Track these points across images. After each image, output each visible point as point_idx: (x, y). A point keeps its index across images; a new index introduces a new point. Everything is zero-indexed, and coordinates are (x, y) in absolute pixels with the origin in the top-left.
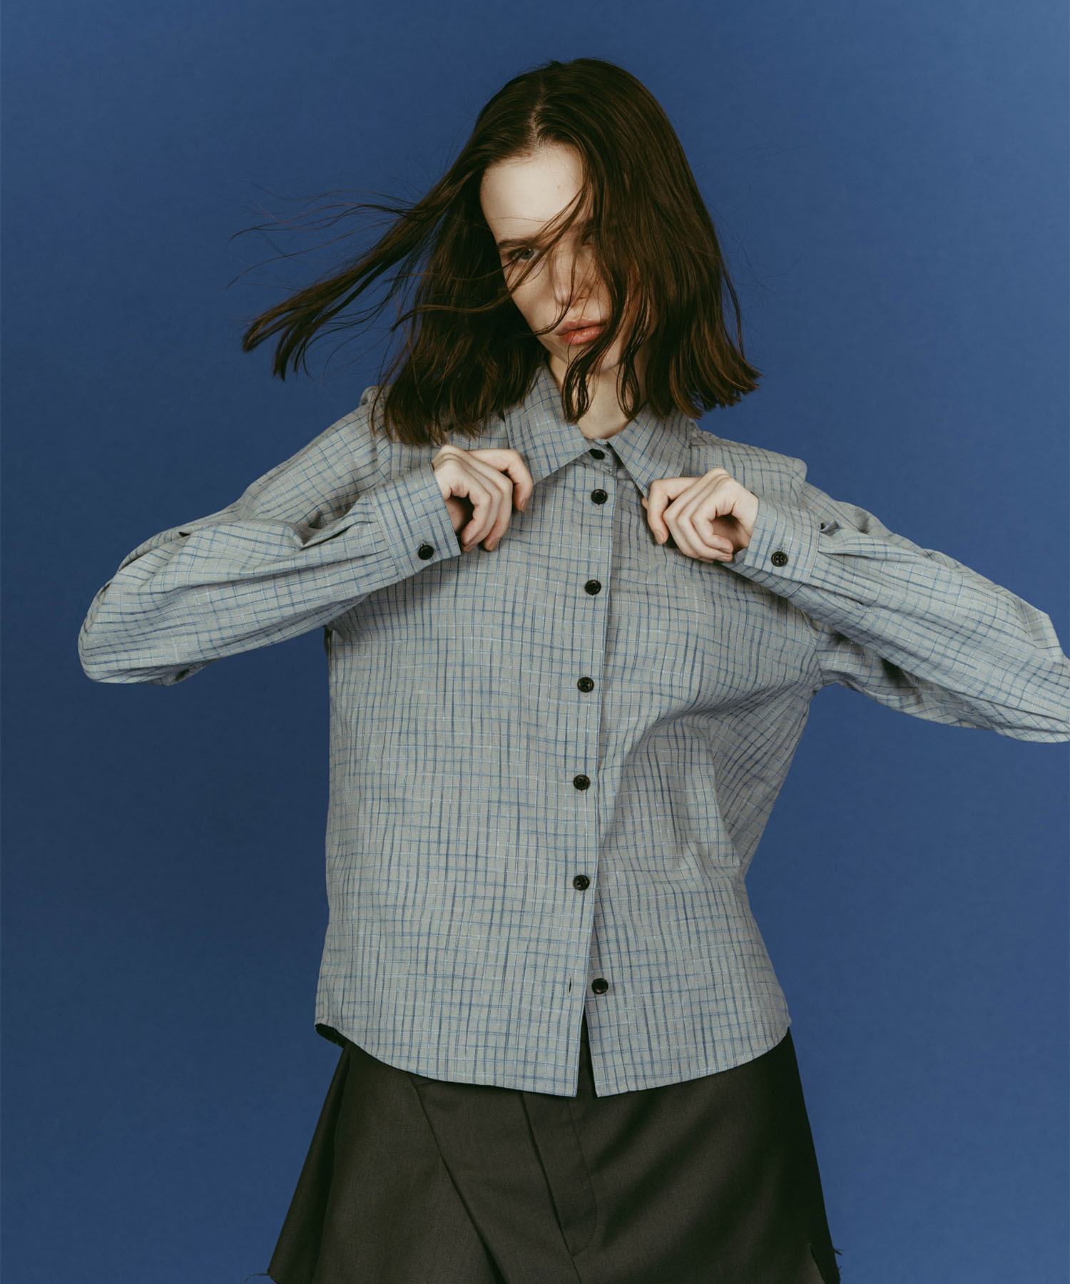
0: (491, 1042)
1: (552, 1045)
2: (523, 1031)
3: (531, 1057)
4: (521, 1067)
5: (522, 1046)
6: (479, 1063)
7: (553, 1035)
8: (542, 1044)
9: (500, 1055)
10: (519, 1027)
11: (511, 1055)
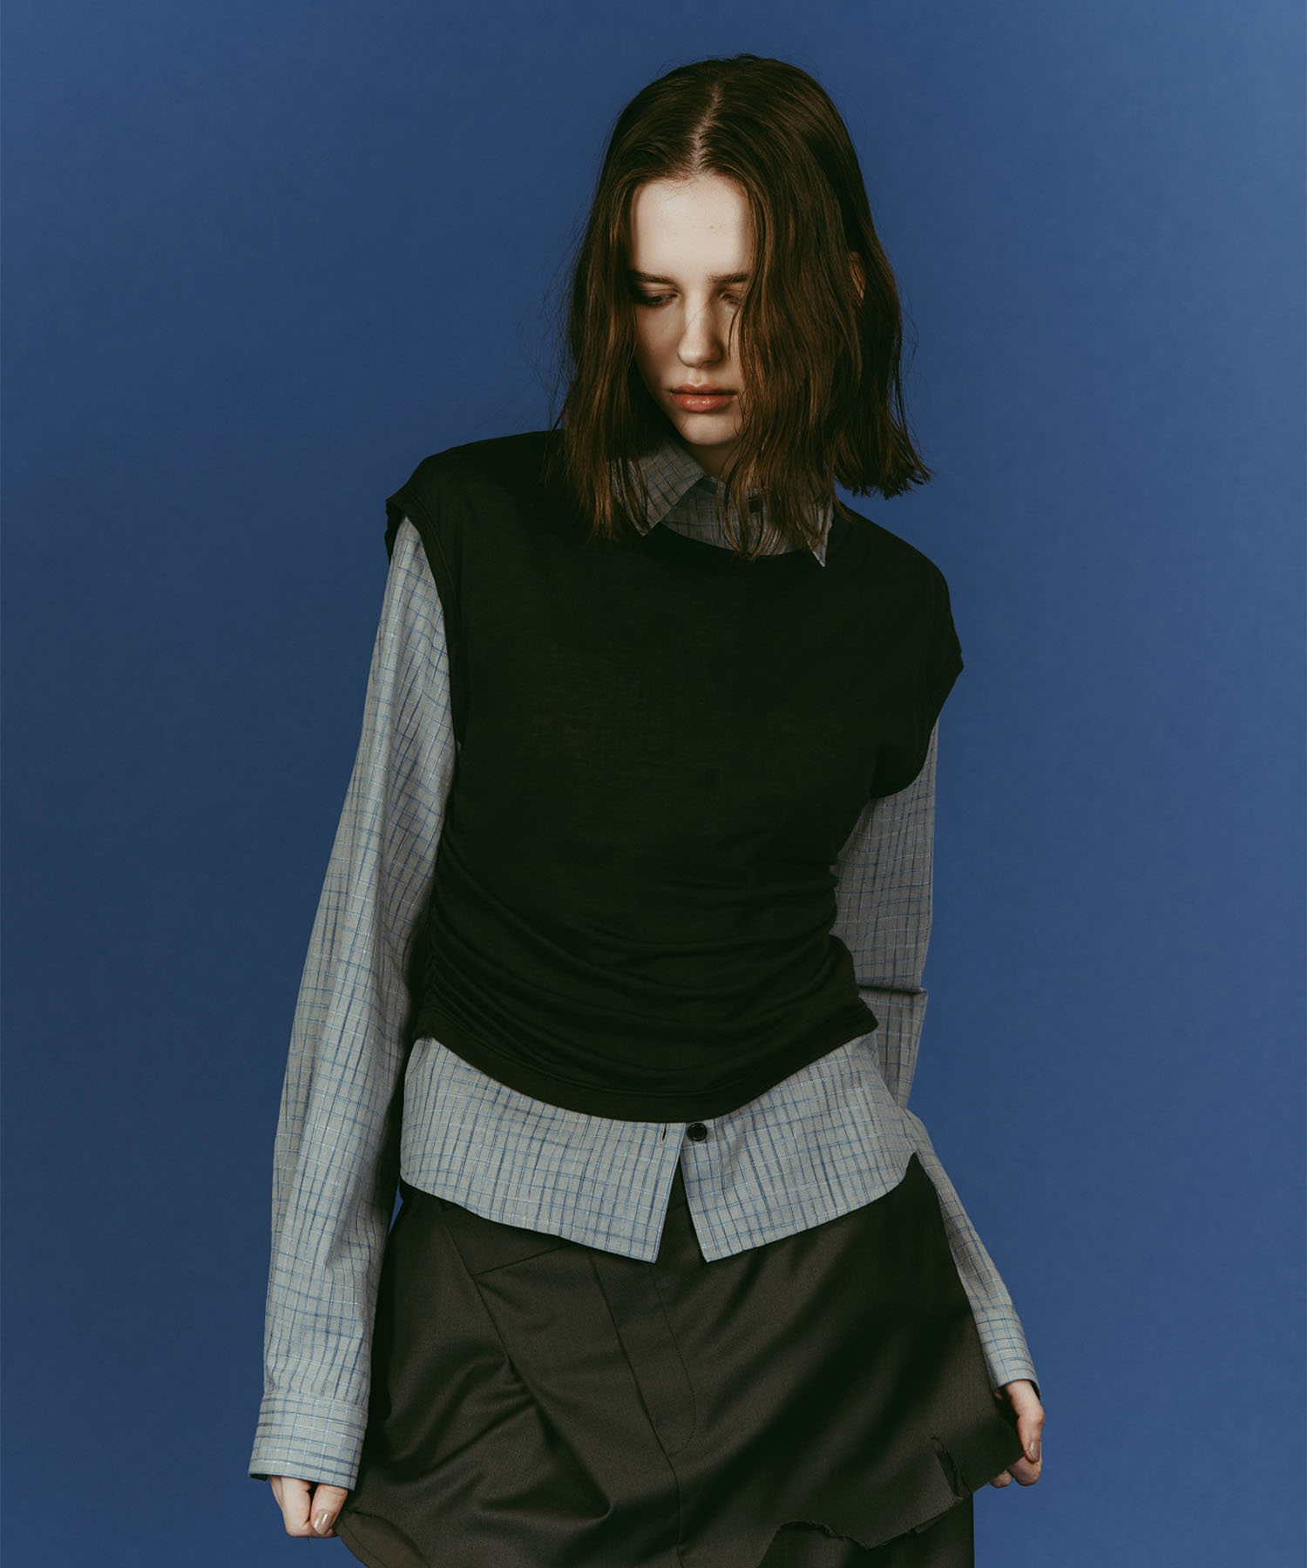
0: (562, 1184)
1: (634, 1198)
2: (602, 1177)
3: (607, 1209)
4: (593, 1220)
5: (598, 1195)
6: (545, 1208)
7: (637, 1186)
8: (623, 1195)
9: (571, 1202)
10: (597, 1171)
11: (584, 1202)
